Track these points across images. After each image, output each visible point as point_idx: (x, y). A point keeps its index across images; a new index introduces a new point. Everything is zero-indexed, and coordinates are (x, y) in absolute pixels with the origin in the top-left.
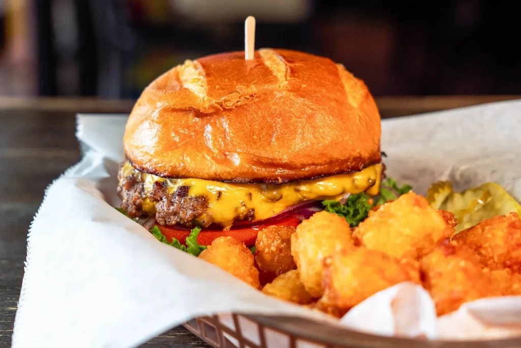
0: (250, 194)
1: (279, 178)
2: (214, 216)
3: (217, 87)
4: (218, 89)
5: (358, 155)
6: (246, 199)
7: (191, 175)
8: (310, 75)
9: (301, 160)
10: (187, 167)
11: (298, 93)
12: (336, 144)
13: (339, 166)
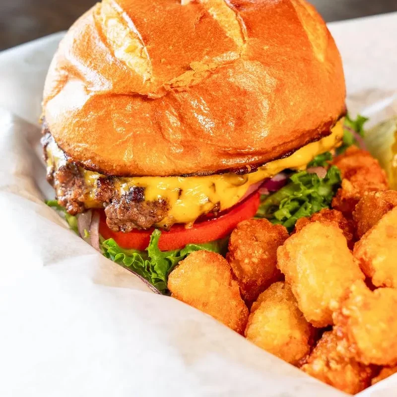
0: (214, 185)
1: (248, 166)
2: (176, 219)
3: (163, 60)
4: (164, 63)
5: (330, 120)
6: (209, 191)
7: (144, 173)
8: (269, 28)
9: (272, 143)
10: (139, 166)
11: (262, 60)
12: (309, 115)
13: (309, 136)
